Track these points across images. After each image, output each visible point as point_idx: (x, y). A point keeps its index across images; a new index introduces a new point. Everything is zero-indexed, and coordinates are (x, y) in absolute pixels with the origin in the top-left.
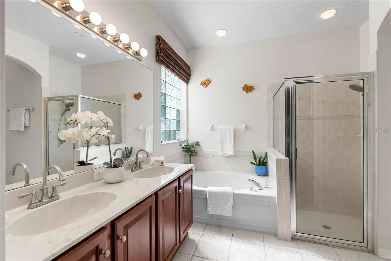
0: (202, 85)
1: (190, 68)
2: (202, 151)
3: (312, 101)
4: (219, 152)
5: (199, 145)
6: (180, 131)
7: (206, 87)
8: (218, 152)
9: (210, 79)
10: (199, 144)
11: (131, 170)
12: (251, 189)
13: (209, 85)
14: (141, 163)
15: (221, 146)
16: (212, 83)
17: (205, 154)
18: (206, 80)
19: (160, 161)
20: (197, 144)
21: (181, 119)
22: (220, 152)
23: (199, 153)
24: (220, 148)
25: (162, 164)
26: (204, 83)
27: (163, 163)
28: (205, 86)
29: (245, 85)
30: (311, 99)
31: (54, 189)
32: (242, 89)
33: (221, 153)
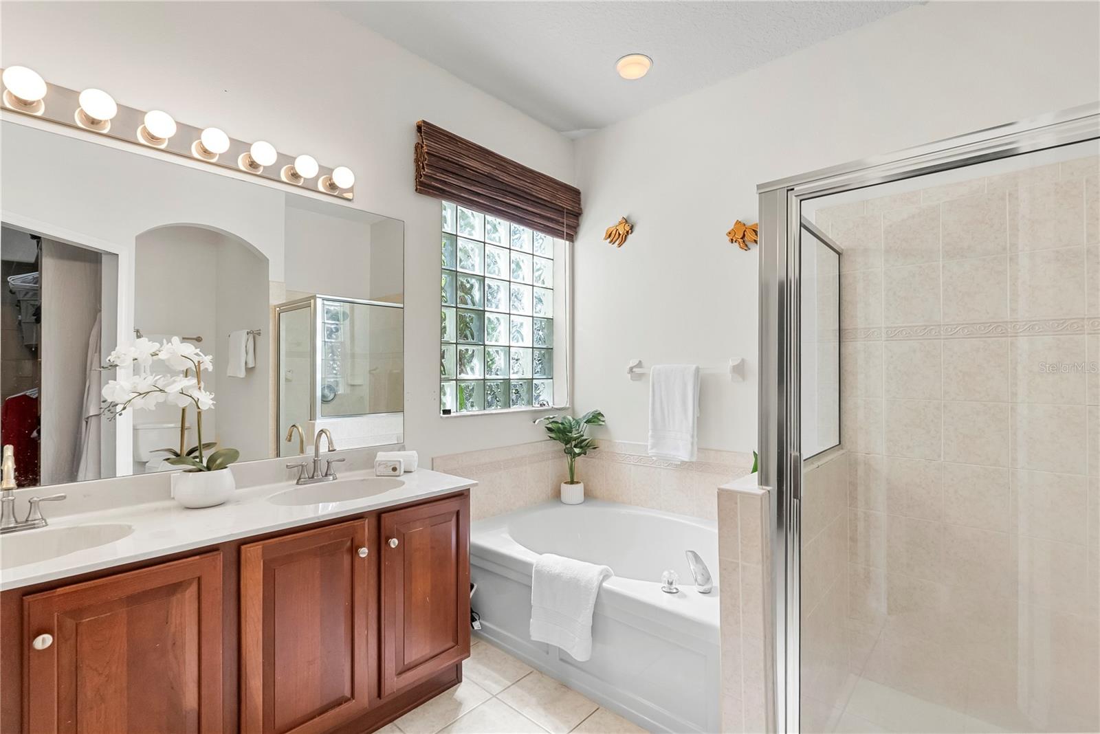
0: (609, 240)
1: (580, 193)
2: (610, 441)
3: (1011, 259)
4: (649, 447)
5: (601, 423)
6: (552, 378)
7: (620, 245)
8: (647, 446)
9: (633, 219)
10: (602, 419)
11: (296, 482)
12: (666, 585)
13: (630, 236)
14: (333, 465)
15: (655, 429)
16: (636, 229)
17: (619, 452)
18: (620, 223)
19: (389, 464)
20: (595, 419)
21: (555, 346)
22: (652, 449)
23: (603, 446)
24: (653, 436)
25: (393, 473)
26: (614, 232)
27: (398, 469)
28: (617, 242)
29: (738, 222)
30: (1005, 249)
31: (33, 504)
32: (728, 238)
33: (653, 451)
